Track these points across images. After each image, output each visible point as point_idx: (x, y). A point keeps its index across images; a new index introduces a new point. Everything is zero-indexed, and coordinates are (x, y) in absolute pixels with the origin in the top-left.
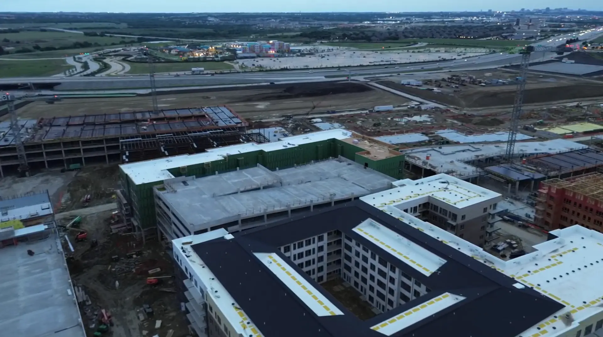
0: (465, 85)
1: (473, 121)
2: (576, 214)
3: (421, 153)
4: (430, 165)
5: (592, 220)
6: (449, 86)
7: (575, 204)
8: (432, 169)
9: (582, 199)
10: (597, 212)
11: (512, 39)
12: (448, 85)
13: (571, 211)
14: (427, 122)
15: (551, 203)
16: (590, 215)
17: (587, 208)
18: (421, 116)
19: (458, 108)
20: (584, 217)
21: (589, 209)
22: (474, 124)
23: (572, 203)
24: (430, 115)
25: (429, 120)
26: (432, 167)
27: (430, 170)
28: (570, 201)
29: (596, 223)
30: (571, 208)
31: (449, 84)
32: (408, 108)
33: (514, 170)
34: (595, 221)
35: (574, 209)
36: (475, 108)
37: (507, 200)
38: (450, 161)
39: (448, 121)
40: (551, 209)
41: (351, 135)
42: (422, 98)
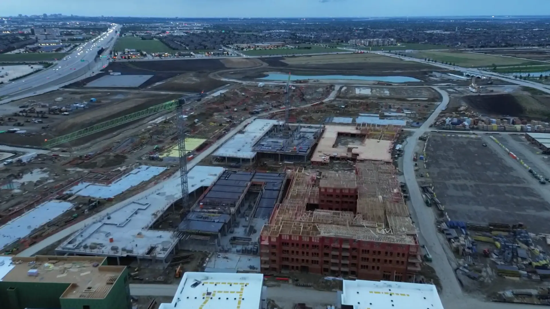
0: (47, 118)
1: (98, 164)
2: (295, 252)
3: (96, 235)
4: (124, 250)
5: (310, 254)
6: (29, 122)
7: (293, 244)
8: (129, 254)
9: (298, 239)
10: (313, 246)
11: (42, 52)
12: (27, 122)
13: (290, 252)
14: (47, 179)
15: (274, 250)
16: (307, 250)
17: (303, 245)
18: (32, 173)
19: (65, 149)
20: (303, 253)
21: (305, 246)
22: (102, 167)
23: (290, 245)
24: (42, 168)
25: (45, 175)
26: (128, 251)
27: (128, 256)
28: (288, 244)
29: (314, 255)
30: (290, 248)
31: (29, 120)
32: (5, 165)
33: (202, 219)
34: (313, 254)
35: (293, 249)
36: (82, 146)
37: (220, 256)
38: (137, 233)
39: (69, 171)
40: (275, 255)
41: (11, 261)
42: (11, 146)
